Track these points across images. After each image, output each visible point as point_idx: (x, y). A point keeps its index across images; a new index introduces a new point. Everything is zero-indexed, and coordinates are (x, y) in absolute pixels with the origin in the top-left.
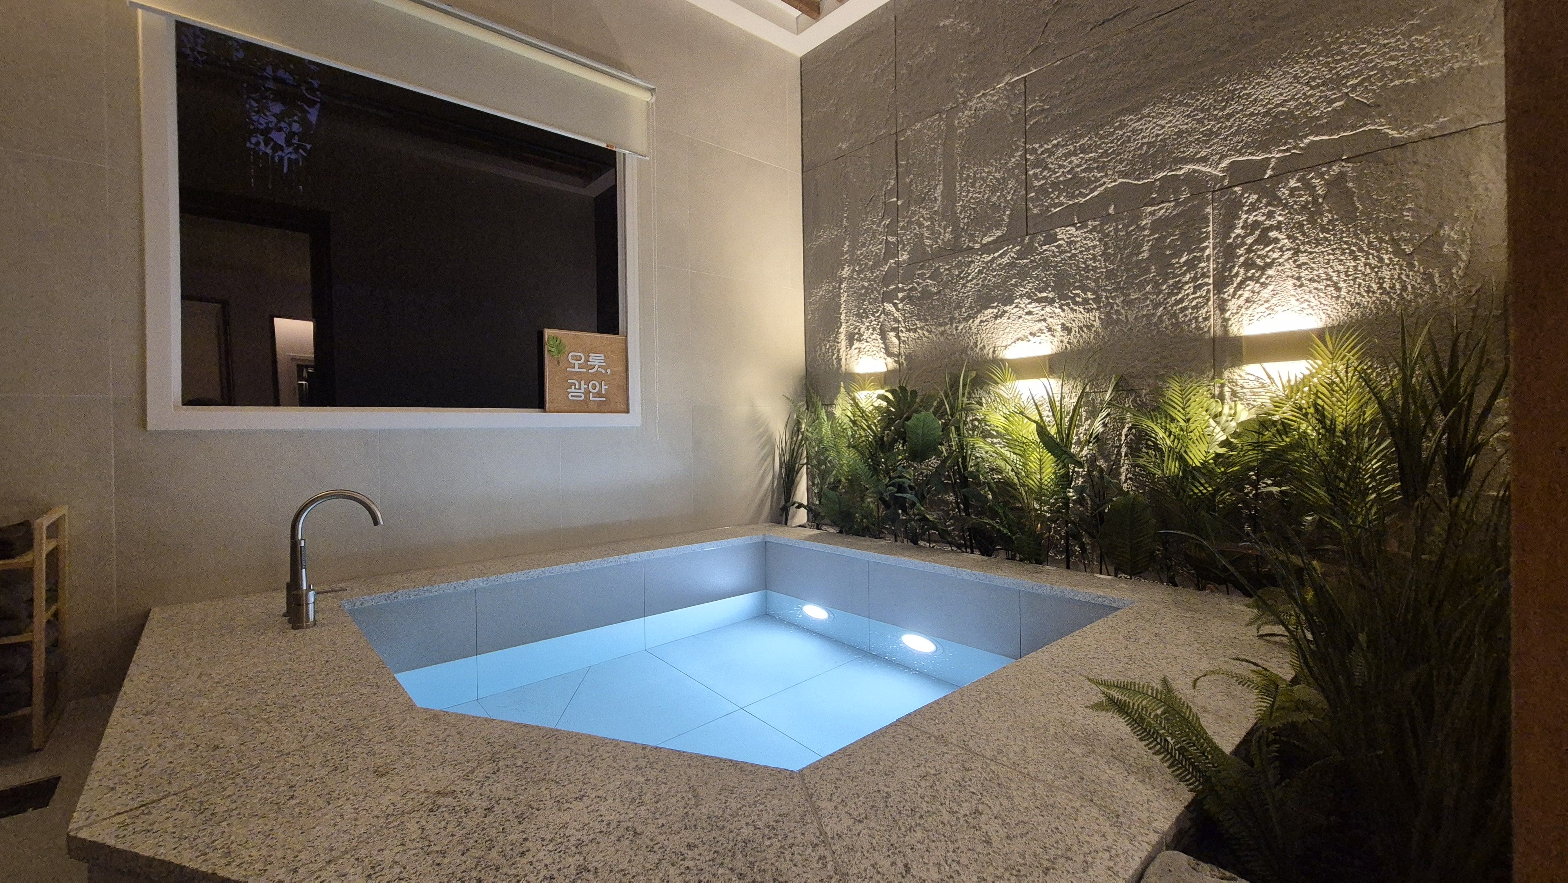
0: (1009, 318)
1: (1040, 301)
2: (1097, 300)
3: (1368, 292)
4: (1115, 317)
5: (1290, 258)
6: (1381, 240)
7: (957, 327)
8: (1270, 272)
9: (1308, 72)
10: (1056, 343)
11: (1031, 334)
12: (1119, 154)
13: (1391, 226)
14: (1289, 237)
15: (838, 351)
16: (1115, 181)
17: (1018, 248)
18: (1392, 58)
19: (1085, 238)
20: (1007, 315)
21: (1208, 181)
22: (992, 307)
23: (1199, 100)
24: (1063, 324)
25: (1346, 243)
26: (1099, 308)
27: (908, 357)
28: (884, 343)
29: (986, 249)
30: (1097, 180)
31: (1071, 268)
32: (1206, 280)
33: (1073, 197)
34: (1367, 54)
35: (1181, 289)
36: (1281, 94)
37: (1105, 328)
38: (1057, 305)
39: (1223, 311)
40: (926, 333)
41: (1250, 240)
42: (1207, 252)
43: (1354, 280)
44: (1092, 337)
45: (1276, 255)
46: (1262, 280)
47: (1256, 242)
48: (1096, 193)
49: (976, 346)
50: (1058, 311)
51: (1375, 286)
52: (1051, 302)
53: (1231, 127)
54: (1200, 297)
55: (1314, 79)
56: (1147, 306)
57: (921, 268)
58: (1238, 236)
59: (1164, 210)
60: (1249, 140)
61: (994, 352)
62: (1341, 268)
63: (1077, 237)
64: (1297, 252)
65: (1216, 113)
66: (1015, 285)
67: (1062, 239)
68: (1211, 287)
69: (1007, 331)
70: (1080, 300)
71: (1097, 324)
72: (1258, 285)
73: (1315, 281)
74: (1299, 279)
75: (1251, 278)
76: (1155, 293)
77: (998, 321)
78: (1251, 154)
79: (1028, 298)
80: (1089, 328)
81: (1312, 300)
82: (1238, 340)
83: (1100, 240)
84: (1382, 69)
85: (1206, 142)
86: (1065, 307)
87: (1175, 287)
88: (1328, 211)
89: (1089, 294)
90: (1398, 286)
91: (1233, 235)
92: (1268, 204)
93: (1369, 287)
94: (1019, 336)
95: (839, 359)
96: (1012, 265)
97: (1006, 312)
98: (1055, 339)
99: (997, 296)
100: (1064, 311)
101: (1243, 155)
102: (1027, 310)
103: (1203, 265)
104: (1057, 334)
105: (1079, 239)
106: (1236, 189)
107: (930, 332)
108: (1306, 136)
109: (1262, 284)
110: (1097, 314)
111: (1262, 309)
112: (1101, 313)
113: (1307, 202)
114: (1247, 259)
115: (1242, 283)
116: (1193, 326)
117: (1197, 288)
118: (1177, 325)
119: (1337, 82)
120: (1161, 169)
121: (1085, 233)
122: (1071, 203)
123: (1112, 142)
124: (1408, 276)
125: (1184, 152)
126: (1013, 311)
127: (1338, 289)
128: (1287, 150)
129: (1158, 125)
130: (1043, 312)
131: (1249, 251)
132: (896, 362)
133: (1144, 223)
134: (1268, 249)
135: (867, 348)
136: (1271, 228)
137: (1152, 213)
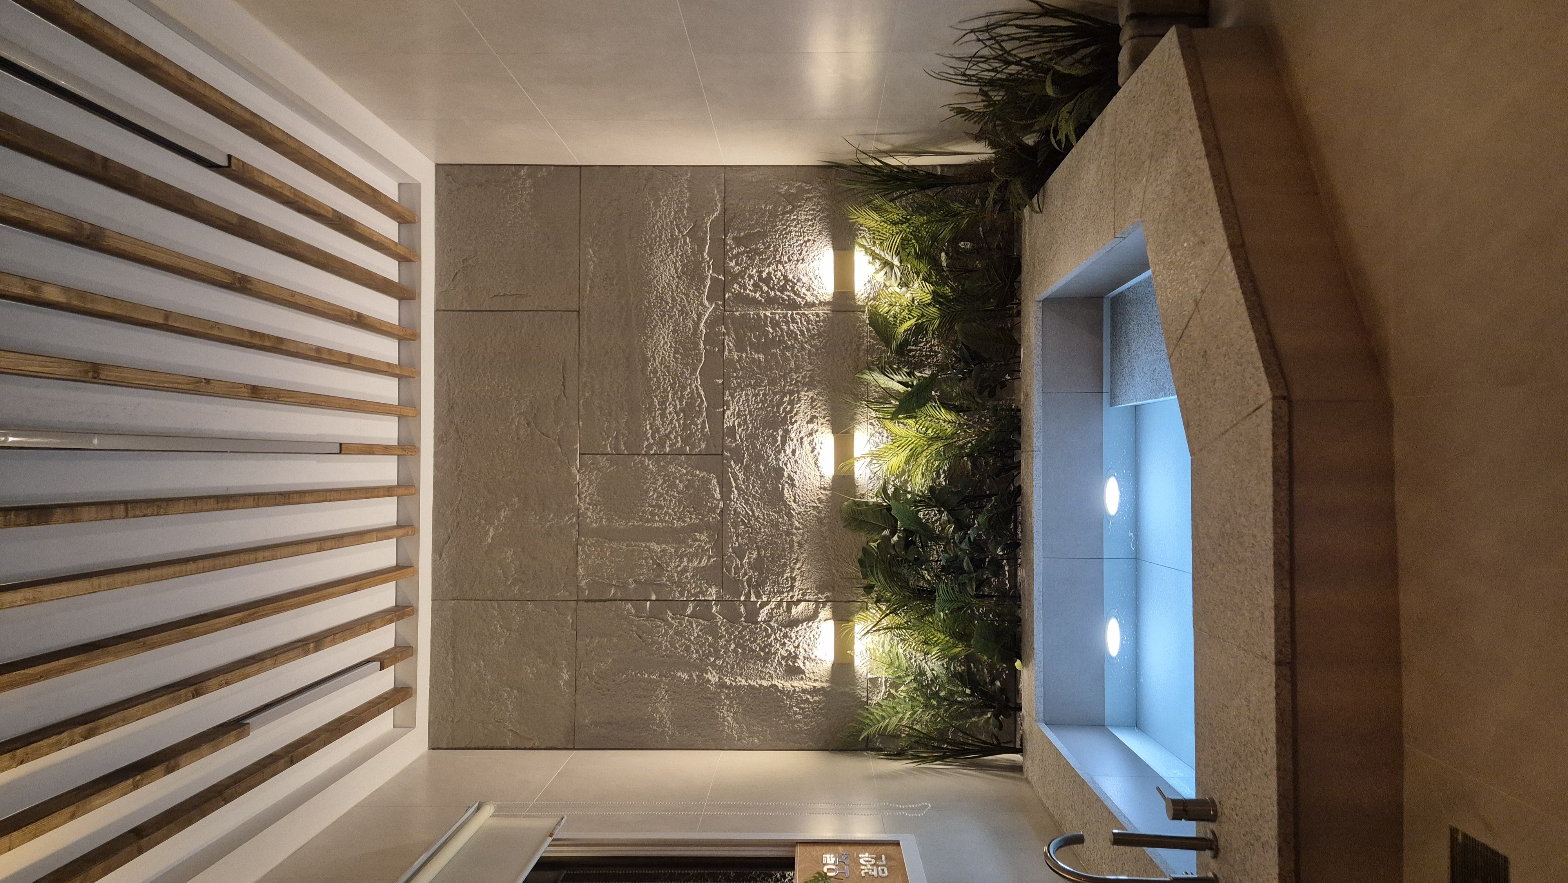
0: (796, 472)
1: (784, 442)
2: (791, 393)
3: (813, 226)
4: (807, 380)
5: (783, 266)
6: (782, 219)
7: (798, 529)
8: (790, 277)
9: (661, 255)
10: (824, 429)
11: (812, 452)
12: (676, 374)
13: (774, 214)
14: (769, 266)
15: (804, 691)
16: (697, 378)
17: (732, 463)
18: (670, 213)
19: (738, 402)
20: (792, 474)
21: (716, 314)
22: (783, 489)
23: (654, 318)
24: (807, 423)
25: (779, 236)
26: (798, 392)
27: (821, 589)
28: (802, 622)
29: (725, 496)
30: (692, 392)
31: (760, 415)
32: (789, 315)
33: (700, 412)
34: (662, 226)
35: (792, 332)
36: (670, 269)
37: (815, 387)
38: (790, 427)
39: (813, 304)
40: (798, 566)
41: (765, 288)
42: (768, 314)
43: (804, 232)
44: (821, 398)
45: (779, 274)
46: (795, 281)
47: (768, 285)
48: (702, 393)
49: (818, 507)
50: (795, 426)
51: (810, 223)
52: (787, 432)
53: (682, 299)
54: (801, 319)
55: (667, 252)
56: (802, 355)
57: (729, 571)
58: (760, 295)
59: (729, 342)
60: (694, 288)
61: (825, 489)
62: (795, 239)
63: (735, 410)
64: (780, 262)
65: (668, 307)
66: (766, 465)
67: (734, 422)
68: (795, 312)
69: (807, 476)
70: (789, 407)
71: (811, 394)
72: (798, 284)
73: (801, 252)
74: (798, 261)
75: (793, 288)
76: (793, 349)
77: (797, 484)
78: (705, 287)
79: (779, 452)
80: (813, 400)
81: (813, 254)
82: (835, 295)
83: (742, 390)
84: (675, 218)
85: (687, 314)
86: (793, 420)
87: (791, 335)
88: (756, 245)
89: (785, 399)
90: (812, 212)
91: (760, 298)
92: (743, 278)
93: (810, 225)
94: (813, 464)
95: (815, 691)
96: (746, 469)
97: (789, 475)
98: (820, 429)
99: (772, 484)
100: (796, 421)
101: (704, 292)
102: (790, 455)
103: (777, 317)
104: (816, 427)
105: (737, 408)
106: (727, 296)
107: (797, 560)
108: (703, 257)
109: (798, 281)
110: (803, 393)
111: (816, 281)
112: (802, 390)
113: (747, 257)
114: (778, 290)
115: (795, 293)
116: (822, 324)
117: (794, 320)
118: (820, 335)
119: (673, 240)
120: (698, 344)
121: (733, 402)
122: (705, 414)
123: (665, 379)
124: (806, 208)
125: (690, 329)
126: (790, 467)
127: (809, 240)
128: (709, 267)
129: (663, 346)
130: (795, 440)
131: (773, 289)
132: (824, 607)
133: (736, 357)
134: (774, 278)
135: (806, 647)
136: (760, 277)
137: (730, 351)
